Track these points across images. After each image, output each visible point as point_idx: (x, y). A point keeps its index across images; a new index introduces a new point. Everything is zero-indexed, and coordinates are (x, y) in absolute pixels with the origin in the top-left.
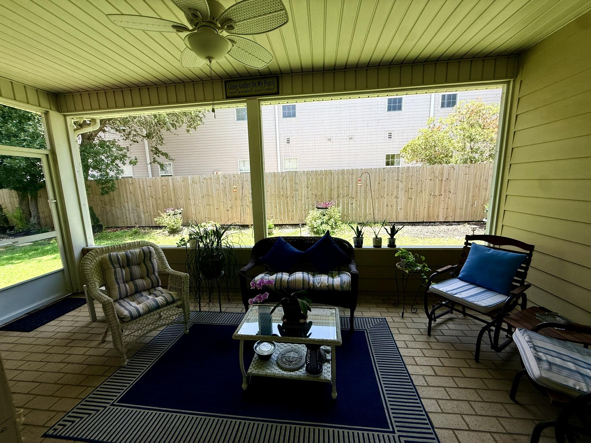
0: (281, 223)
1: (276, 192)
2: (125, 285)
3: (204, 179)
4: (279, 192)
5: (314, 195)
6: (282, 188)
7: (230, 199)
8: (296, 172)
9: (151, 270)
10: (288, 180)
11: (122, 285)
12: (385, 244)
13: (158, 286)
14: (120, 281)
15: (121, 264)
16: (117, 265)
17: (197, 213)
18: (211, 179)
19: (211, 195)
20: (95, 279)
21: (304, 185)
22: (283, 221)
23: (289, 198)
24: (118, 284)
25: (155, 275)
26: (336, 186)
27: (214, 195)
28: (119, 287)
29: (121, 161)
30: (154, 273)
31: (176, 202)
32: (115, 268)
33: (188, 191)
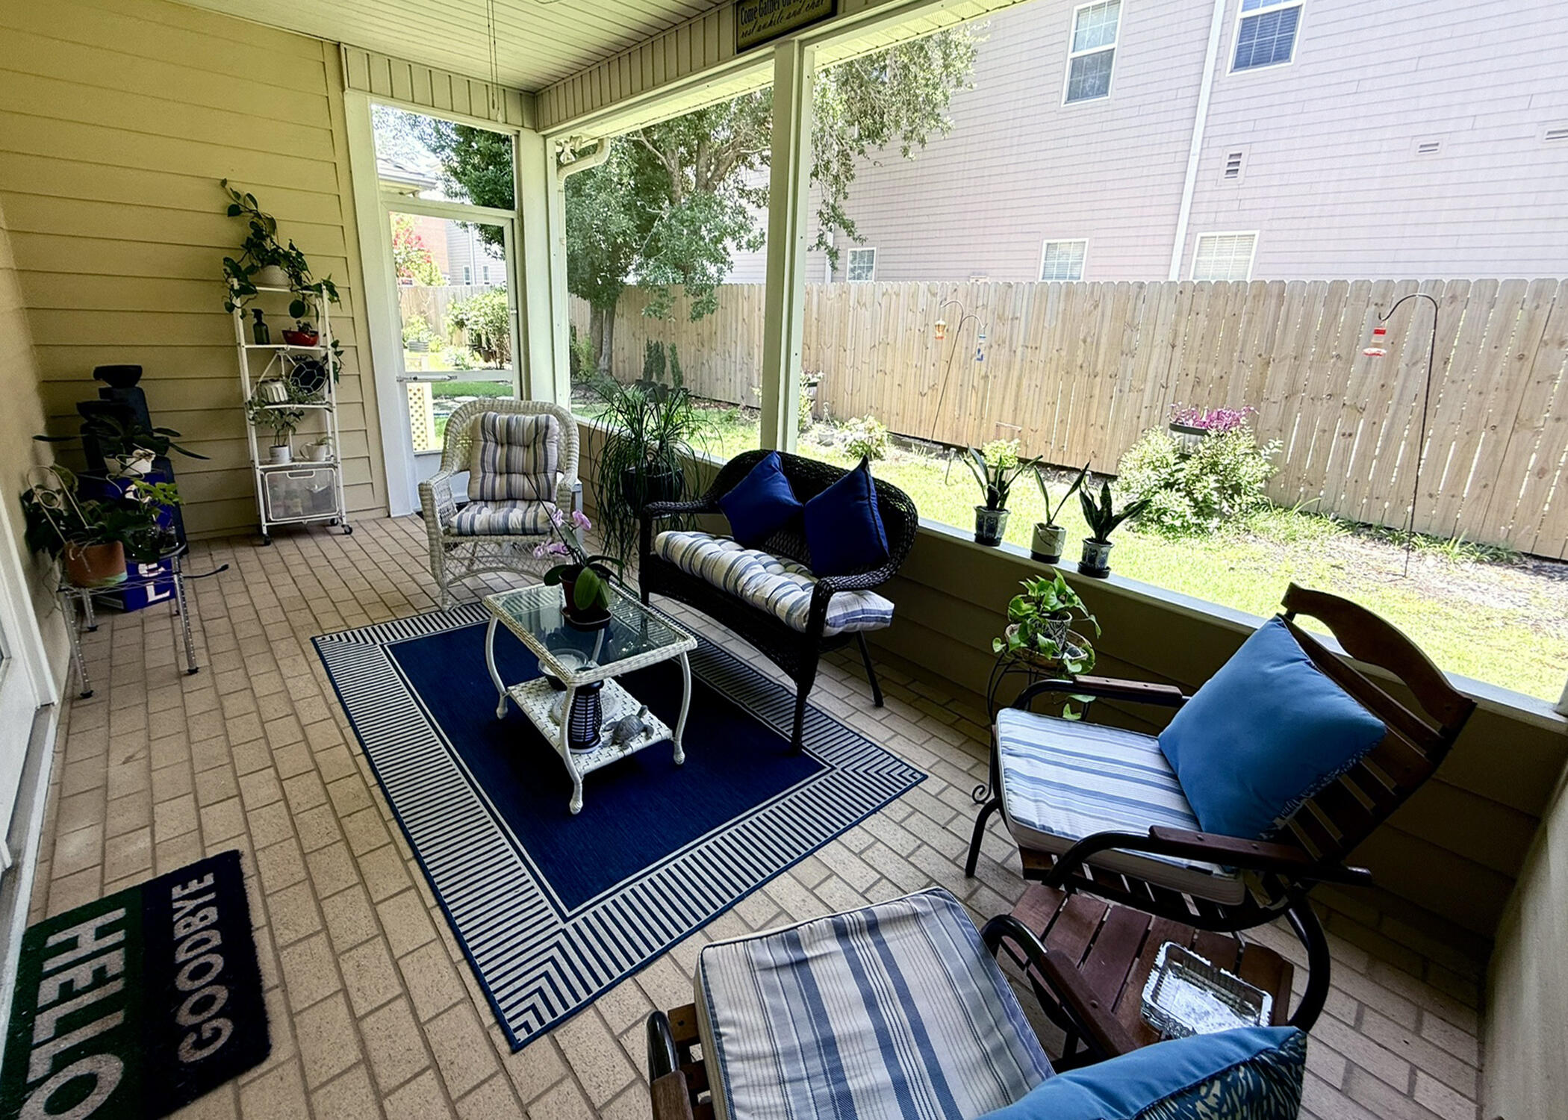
0: (1058, 463)
1: (1063, 353)
2: (495, 477)
3: (884, 295)
4: (1072, 353)
5: (1191, 376)
6: (1085, 341)
7: (933, 361)
8: (1141, 285)
9: (541, 462)
10: (1108, 313)
11: (490, 476)
12: (1070, 557)
13: (549, 500)
14: (489, 468)
15: (498, 437)
16: (490, 437)
17: (854, 392)
18: (898, 295)
19: (891, 342)
20: (458, 452)
21: (1162, 334)
22: (1067, 457)
23: (1099, 379)
24: (484, 472)
25: (547, 477)
26: (1290, 346)
27: (899, 344)
28: (484, 478)
29: (734, 239)
30: (545, 472)
31: (817, 355)
32: (486, 441)
33: (846, 325)
